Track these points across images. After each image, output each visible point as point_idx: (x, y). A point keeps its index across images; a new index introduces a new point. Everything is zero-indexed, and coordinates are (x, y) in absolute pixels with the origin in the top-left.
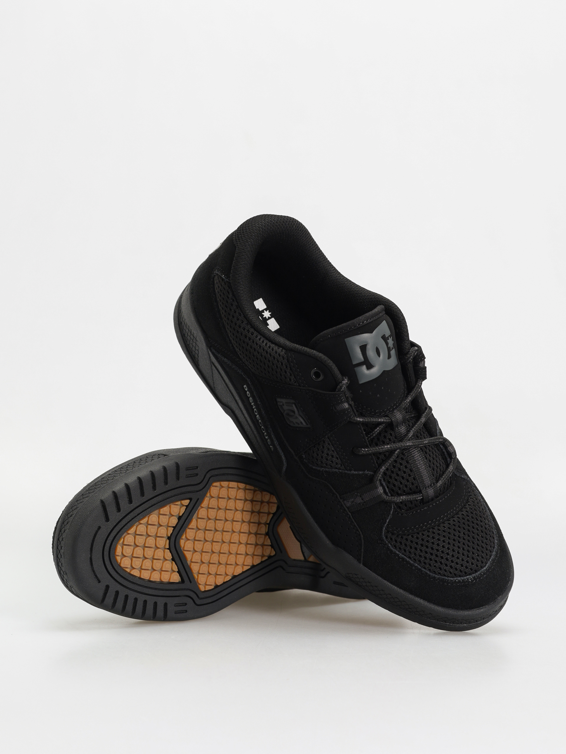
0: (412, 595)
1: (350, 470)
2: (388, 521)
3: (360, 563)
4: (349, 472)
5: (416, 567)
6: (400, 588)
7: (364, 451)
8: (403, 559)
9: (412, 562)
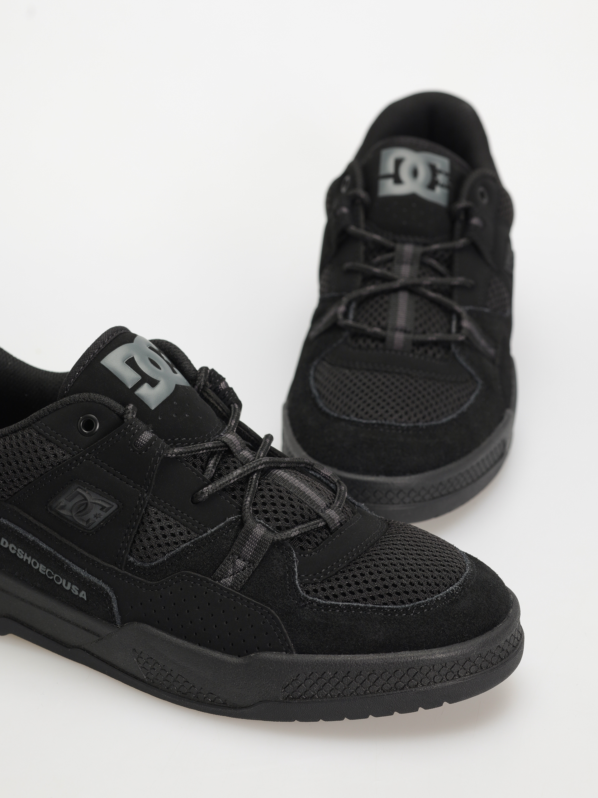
0: (391, 652)
1: (206, 531)
2: (296, 569)
3: (291, 653)
4: (205, 535)
5: (372, 608)
6: (368, 653)
7: (208, 489)
8: (348, 607)
9: (363, 605)
